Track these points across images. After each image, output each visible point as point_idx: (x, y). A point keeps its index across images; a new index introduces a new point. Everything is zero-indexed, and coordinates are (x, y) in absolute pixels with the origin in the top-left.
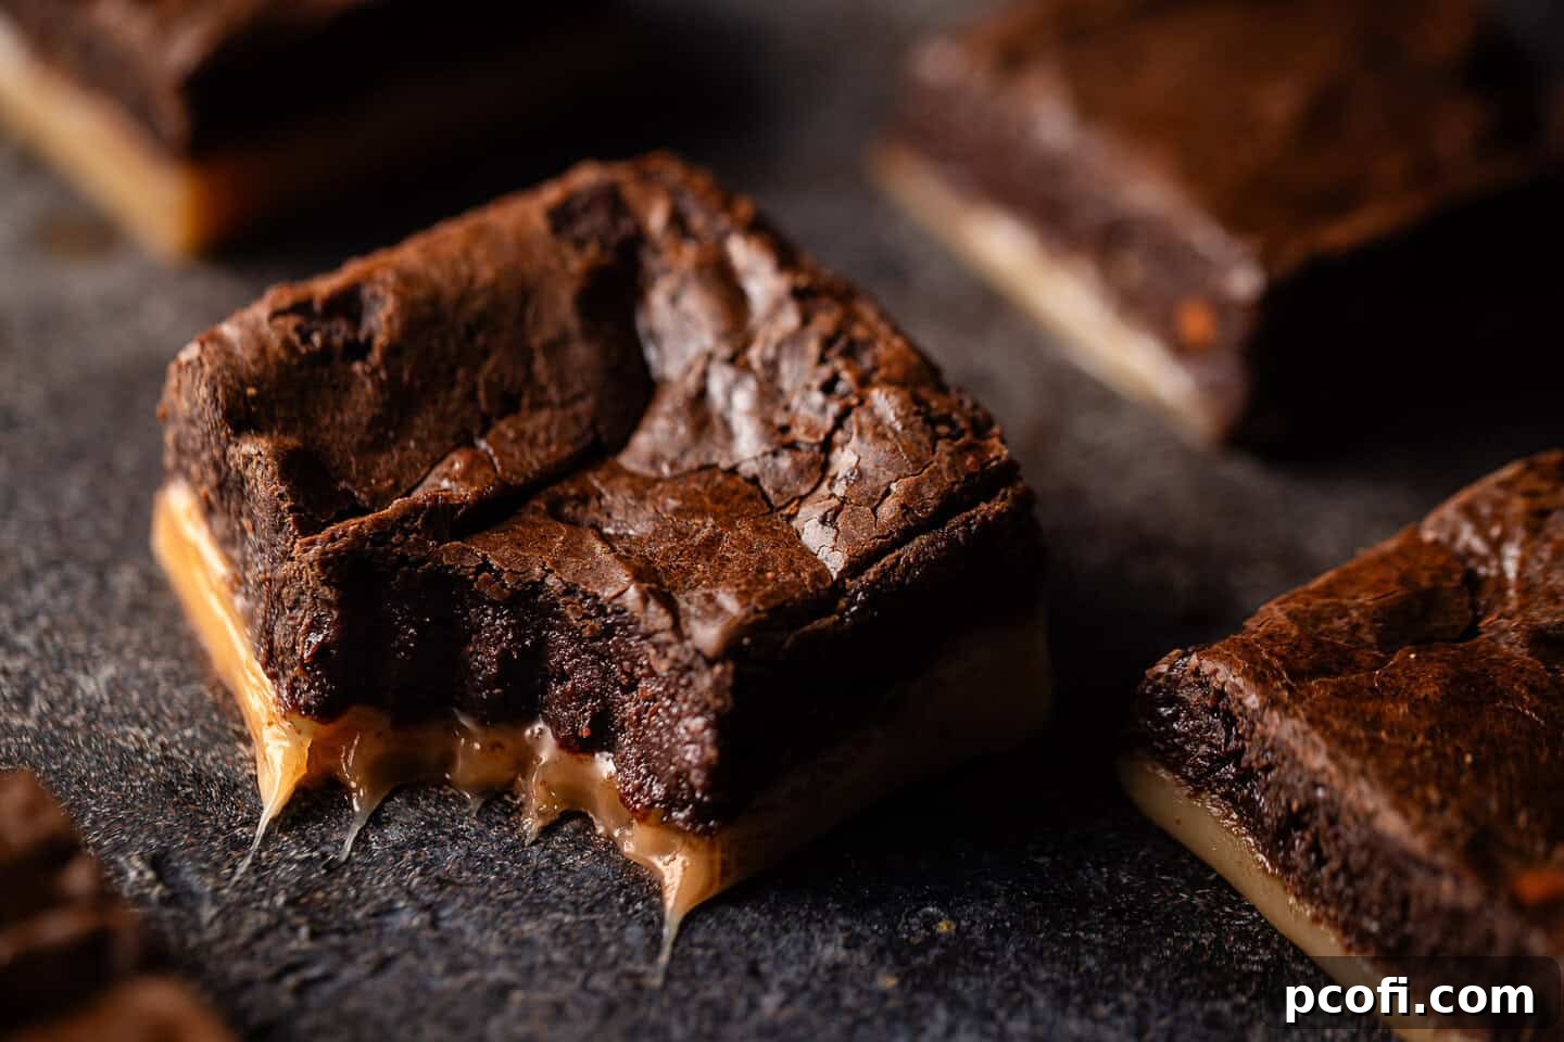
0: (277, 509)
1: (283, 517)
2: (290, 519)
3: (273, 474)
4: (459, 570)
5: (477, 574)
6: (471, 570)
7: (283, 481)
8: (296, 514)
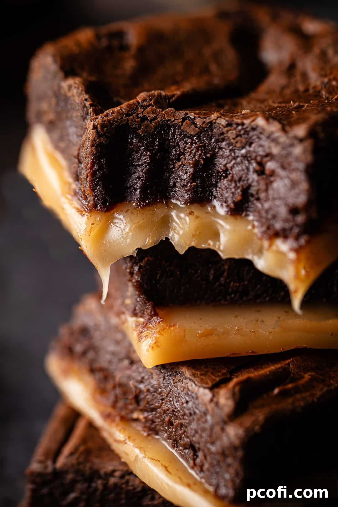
0: (85, 106)
1: (87, 110)
2: (91, 110)
3: (82, 90)
4: (173, 121)
5: (182, 122)
6: (179, 120)
7: (87, 93)
8: (94, 107)
